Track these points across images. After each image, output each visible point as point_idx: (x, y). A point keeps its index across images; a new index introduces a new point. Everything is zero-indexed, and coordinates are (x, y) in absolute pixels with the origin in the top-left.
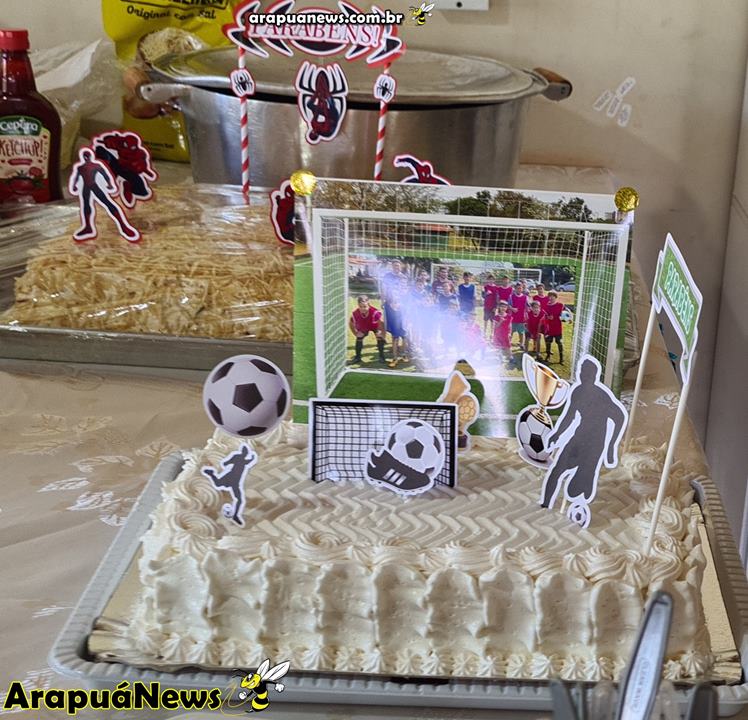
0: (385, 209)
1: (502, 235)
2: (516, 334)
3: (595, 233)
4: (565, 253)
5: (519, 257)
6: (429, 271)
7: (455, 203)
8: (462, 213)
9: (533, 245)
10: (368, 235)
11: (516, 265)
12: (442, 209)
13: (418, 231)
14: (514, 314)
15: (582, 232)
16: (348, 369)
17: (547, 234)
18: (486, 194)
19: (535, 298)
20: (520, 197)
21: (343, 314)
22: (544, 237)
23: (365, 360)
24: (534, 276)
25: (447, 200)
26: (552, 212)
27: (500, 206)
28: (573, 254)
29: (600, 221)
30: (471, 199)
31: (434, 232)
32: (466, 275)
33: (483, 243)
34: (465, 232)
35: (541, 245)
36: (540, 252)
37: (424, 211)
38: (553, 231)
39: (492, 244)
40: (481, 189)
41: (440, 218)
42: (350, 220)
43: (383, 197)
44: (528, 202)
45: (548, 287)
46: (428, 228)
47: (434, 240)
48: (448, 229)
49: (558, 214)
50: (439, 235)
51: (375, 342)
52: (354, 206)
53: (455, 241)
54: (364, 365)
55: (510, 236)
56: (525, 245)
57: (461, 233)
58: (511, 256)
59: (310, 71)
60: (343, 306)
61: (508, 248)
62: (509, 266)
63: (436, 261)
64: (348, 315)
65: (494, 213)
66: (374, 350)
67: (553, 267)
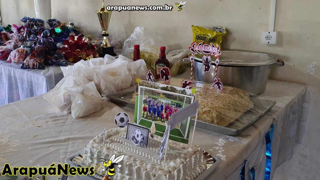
0: (150, 87)
1: (170, 95)
2: (170, 117)
3: (187, 97)
4: (181, 101)
5: (172, 100)
6: (156, 101)
7: (162, 88)
8: (163, 90)
9: (175, 98)
10: (147, 92)
11: (171, 102)
12: (160, 88)
13: (155, 93)
14: (170, 112)
15: (184, 97)
16: (142, 118)
17: (178, 96)
18: (168, 87)
19: (174, 110)
20: (174, 88)
21: (142, 107)
22: (177, 97)
23: (145, 117)
24: (174, 105)
25: (161, 87)
26: (179, 92)
27: (170, 89)
28: (182, 101)
29: (188, 95)
30: (165, 87)
31: (158, 93)
32: (162, 103)
33: (166, 97)
34: (164, 94)
35: (176, 98)
36: (176, 100)
37: (157, 88)
38: (179, 96)
39: (168, 97)
40: (167, 85)
41: (159, 90)
42: (145, 89)
43: (150, 85)
44: (175, 89)
45: (177, 108)
46: (157, 92)
47: (158, 95)
48: (160, 93)
49: (180, 92)
50: (159, 94)
51: (146, 114)
52: (146, 86)
53: (161, 95)
54: (144, 118)
55: (171, 96)
56: (173, 98)
57: (163, 94)
58: (171, 100)
59: (205, 57)
60: (142, 106)
61: (170, 98)
62: (170, 102)
63: (158, 99)
64: (143, 108)
65: (169, 91)
66: (146, 115)
67: (178, 103)
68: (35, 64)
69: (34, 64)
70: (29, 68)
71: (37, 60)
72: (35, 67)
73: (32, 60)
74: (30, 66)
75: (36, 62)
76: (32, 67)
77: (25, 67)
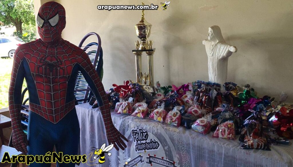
68: (261, 144)
69: (259, 144)
70: (252, 148)
71: (261, 140)
72: (259, 148)
73: (256, 140)
74: (254, 146)
75: (261, 142)
76: (256, 147)
77: (248, 147)
